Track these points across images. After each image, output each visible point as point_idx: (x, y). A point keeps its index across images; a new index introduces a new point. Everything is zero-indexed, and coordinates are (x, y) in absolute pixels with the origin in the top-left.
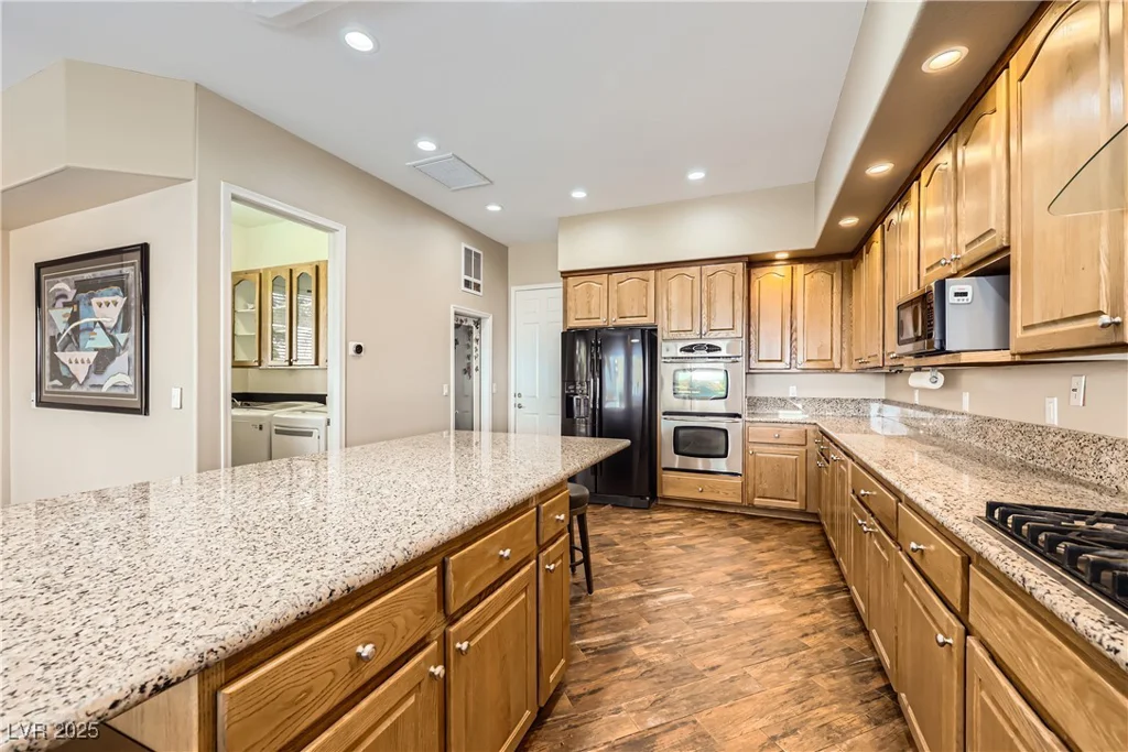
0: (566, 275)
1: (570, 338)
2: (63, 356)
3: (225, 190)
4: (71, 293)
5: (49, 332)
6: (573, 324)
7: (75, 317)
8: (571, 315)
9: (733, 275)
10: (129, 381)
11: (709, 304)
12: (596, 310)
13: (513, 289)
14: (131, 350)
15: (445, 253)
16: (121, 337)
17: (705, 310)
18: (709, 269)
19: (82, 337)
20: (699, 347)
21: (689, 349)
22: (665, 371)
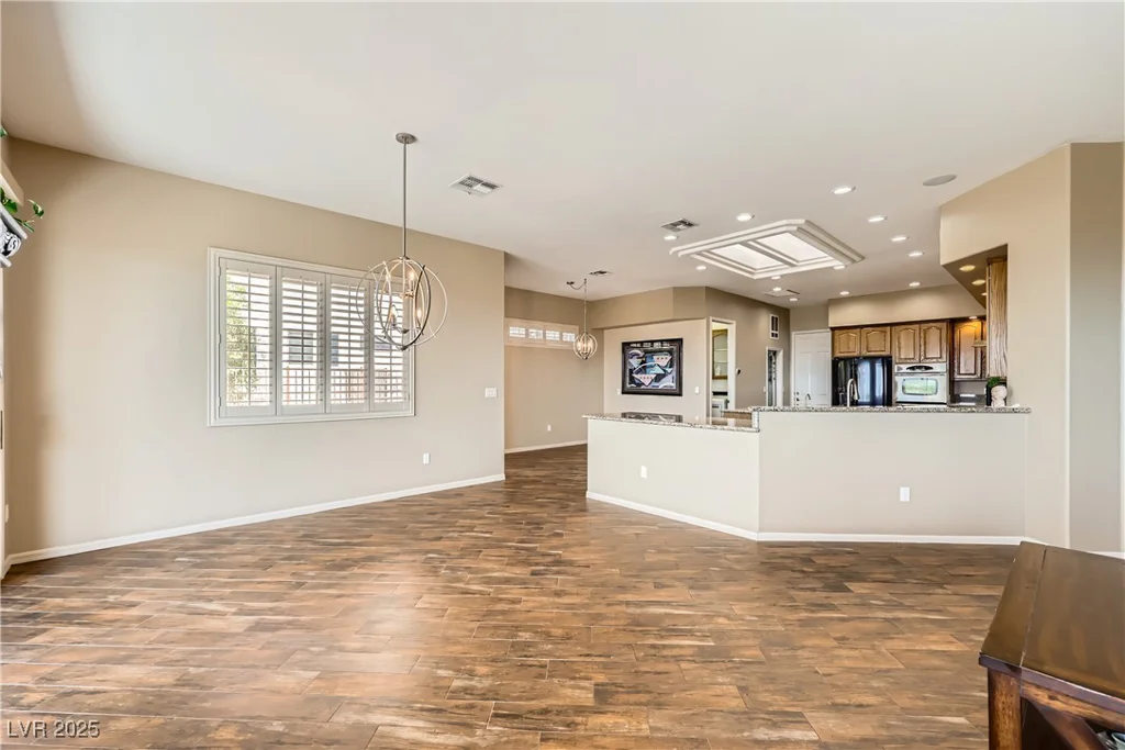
0: (833, 329)
1: (835, 362)
2: (635, 375)
3: (711, 318)
4: (642, 354)
5: (629, 367)
6: (838, 355)
7: (643, 362)
8: (837, 351)
9: (940, 329)
10: (674, 385)
11: (925, 344)
12: (851, 347)
13: (793, 334)
14: (674, 374)
15: (764, 321)
16: (669, 370)
17: (922, 348)
18: (924, 326)
19: (648, 370)
20: (919, 367)
21: (912, 368)
22: (898, 379)
